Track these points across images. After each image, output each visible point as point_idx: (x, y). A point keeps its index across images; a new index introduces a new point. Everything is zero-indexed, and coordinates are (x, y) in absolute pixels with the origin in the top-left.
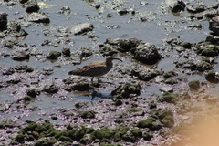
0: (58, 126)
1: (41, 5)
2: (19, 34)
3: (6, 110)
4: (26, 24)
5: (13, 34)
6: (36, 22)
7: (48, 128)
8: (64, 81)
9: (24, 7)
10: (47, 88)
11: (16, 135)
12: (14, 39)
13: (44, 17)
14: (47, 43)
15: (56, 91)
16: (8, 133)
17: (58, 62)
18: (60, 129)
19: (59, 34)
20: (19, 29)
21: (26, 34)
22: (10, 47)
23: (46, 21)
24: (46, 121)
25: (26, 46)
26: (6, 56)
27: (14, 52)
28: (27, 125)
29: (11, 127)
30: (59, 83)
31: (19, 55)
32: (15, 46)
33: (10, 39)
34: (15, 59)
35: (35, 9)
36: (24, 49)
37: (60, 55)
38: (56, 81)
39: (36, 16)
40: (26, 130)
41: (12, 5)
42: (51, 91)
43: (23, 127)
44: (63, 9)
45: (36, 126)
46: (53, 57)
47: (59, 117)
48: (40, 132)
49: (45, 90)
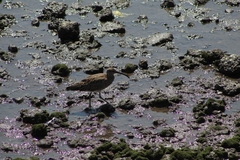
0: (134, 145)
1: (116, 13)
2: (92, 45)
3: (78, 128)
4: (99, 34)
5: (85, 46)
6: (111, 32)
7: (124, 147)
8: (141, 96)
9: (97, 16)
10: (123, 104)
11: (89, 155)
12: (87, 51)
13: (119, 26)
14: (122, 55)
15: (132, 107)
16: (80, 152)
18: (136, 148)
19: (135, 45)
20: (92, 39)
21: (99, 45)
22: (83, 59)
23: (121, 31)
24: (122, 140)
25: (100, 58)
26: (78, 69)
27: (86, 65)
28: (101, 145)
29: (84, 146)
30: (136, 99)
31: (92, 68)
32: (88, 59)
33: (82, 50)
34: (88, 72)
35: (110, 18)
36: (98, 62)
37: (137, 68)
38: (132, 97)
39: (110, 26)
40: (99, 150)
41: (85, 14)
42: (128, 107)
43: (97, 146)
44: (140, 18)
45: (111, 145)
46: (129, 71)
47: (136, 136)
48: (115, 152)
49: (120, 107)
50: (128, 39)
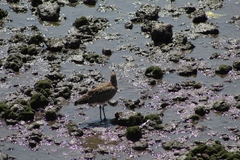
0: (230, 147)
1: (209, 14)
2: (185, 47)
3: (173, 130)
4: (193, 36)
5: (179, 48)
6: (204, 33)
7: (219, 150)
8: (236, 98)
9: (190, 17)
10: (217, 105)
11: (184, 157)
12: (180, 53)
13: (213, 28)
14: (216, 57)
15: (227, 109)
16: (176, 155)
17: (228, 77)
18: (232, 150)
19: (229, 46)
20: (185, 41)
21: (193, 47)
22: (176, 61)
23: (215, 33)
24: (217, 142)
25: (193, 60)
26: (171, 71)
27: (180, 66)
28: (196, 147)
29: (179, 149)
30: (230, 100)
31: (186, 70)
32: (181, 61)
33: (175, 52)
34: (181, 74)
35: (203, 19)
36: (191, 63)
37: (231, 69)
38: (226, 98)
39: (204, 27)
40: (195, 152)
41: (178, 15)
42: (222, 109)
43: (192, 148)
44: (234, 18)
45: (206, 147)
46: (223, 72)
47: (231, 138)
48: (210, 154)
49: (214, 108)
50: (221, 40)
